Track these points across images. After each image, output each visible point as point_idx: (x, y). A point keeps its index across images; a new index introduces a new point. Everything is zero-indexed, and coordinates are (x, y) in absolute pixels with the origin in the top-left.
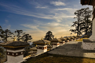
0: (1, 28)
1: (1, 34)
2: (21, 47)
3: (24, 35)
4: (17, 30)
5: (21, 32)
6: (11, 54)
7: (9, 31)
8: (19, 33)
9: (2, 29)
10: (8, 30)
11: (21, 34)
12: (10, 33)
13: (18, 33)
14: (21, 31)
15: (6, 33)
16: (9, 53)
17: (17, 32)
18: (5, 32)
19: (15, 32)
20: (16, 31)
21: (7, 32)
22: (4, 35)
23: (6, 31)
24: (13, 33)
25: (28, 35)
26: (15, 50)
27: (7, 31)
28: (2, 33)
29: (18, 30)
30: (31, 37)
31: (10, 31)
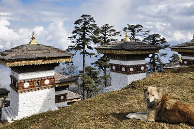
0: (95, 22)
1: (94, 36)
2: (140, 53)
3: (147, 36)
4: (128, 25)
5: (138, 29)
6: (118, 69)
7: (110, 28)
8: (133, 31)
9: (96, 25)
10: (107, 25)
11: (140, 33)
12: (113, 33)
13: (131, 33)
14: (138, 26)
15: (104, 33)
16: (114, 68)
17: (129, 30)
18: (102, 31)
19: (125, 29)
20: (127, 27)
21: (105, 31)
22: (100, 38)
23: (103, 28)
24: (118, 33)
25: (158, 35)
26: (127, 61)
27: (105, 28)
28: (96, 32)
29: (132, 25)
30: (165, 42)
31: (112, 28)
